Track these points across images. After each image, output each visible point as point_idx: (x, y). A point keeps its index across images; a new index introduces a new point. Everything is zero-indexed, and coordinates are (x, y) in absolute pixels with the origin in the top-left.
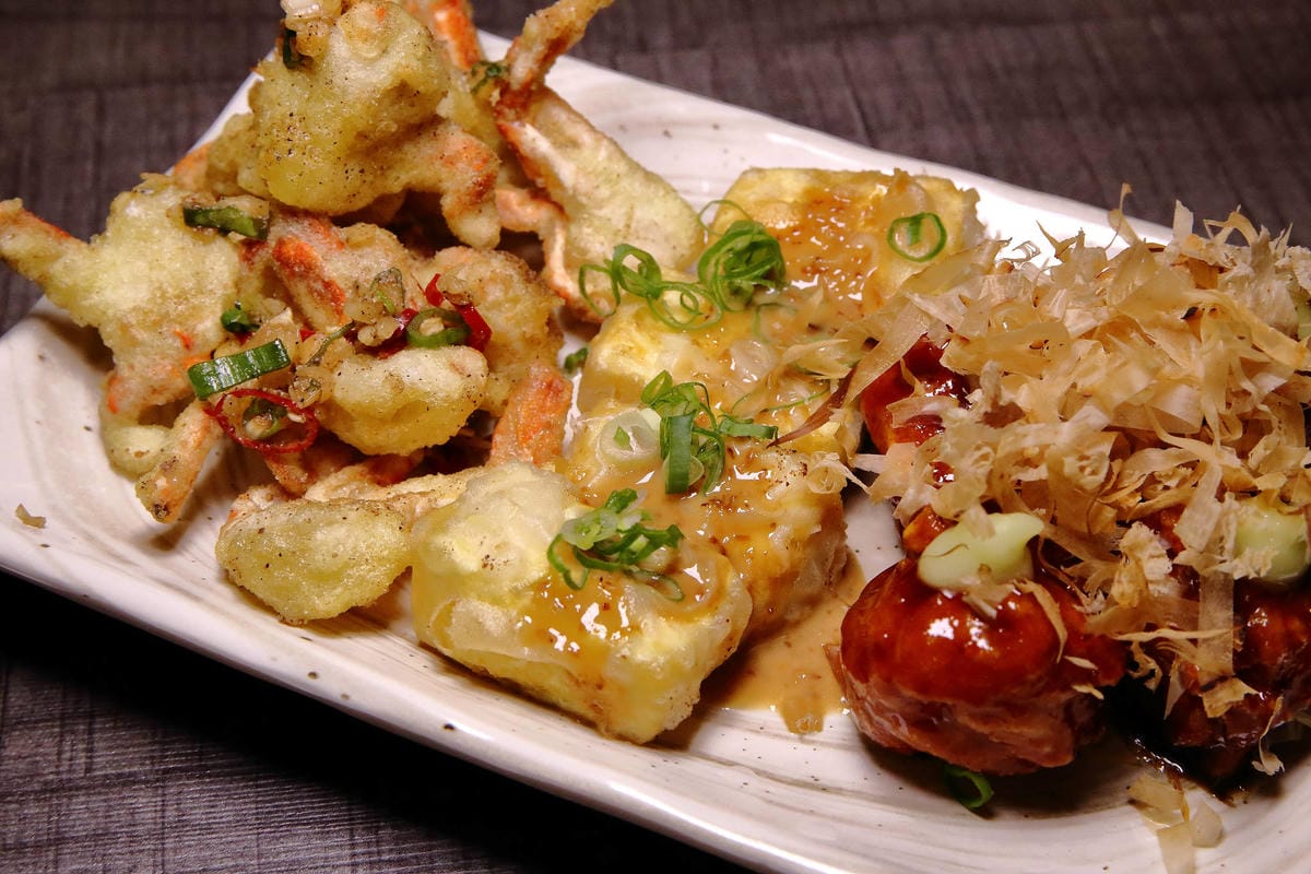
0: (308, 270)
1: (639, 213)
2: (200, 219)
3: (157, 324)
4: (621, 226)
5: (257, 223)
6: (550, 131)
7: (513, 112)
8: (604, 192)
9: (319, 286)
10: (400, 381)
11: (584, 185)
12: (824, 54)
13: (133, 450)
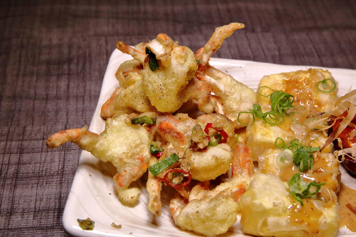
0: (171, 130)
1: (243, 95)
2: (136, 122)
3: (131, 156)
4: (239, 99)
5: (152, 119)
6: (212, 76)
7: (202, 72)
8: (233, 90)
9: (175, 134)
10: (216, 157)
11: (228, 90)
12: (304, 35)
13: (130, 197)
